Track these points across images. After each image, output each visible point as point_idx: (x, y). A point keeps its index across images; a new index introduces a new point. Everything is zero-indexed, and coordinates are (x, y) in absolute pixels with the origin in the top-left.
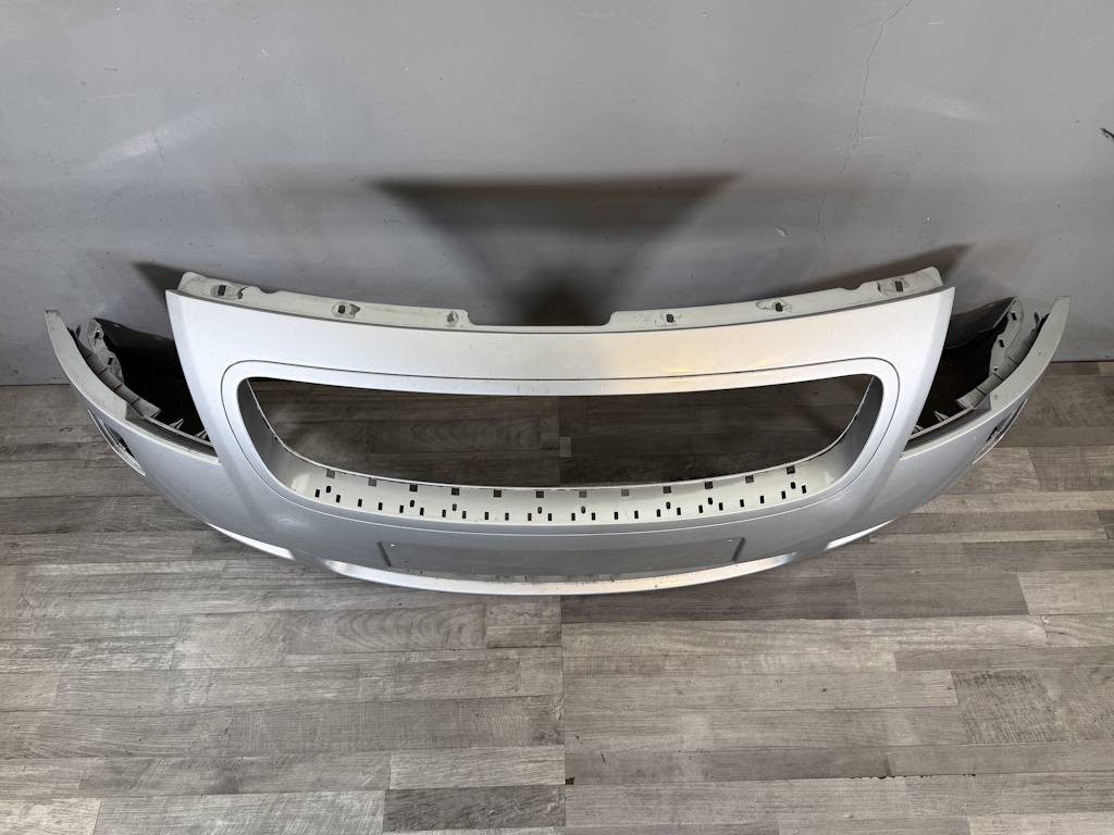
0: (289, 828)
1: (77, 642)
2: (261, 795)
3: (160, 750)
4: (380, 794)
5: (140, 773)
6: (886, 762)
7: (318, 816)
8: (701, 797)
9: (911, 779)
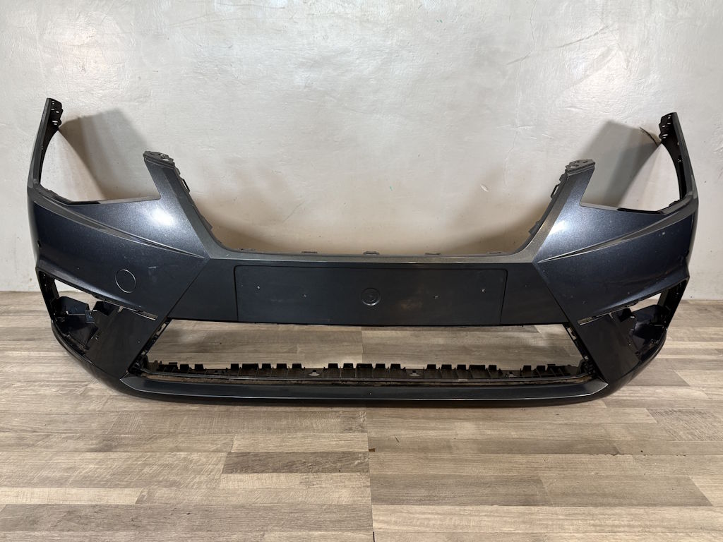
0: (147, 470)
1: (19, 381)
2: (130, 454)
3: (59, 430)
4: (224, 454)
5: (37, 441)
6: (615, 448)
7: (172, 465)
8: (474, 461)
9: (637, 456)
